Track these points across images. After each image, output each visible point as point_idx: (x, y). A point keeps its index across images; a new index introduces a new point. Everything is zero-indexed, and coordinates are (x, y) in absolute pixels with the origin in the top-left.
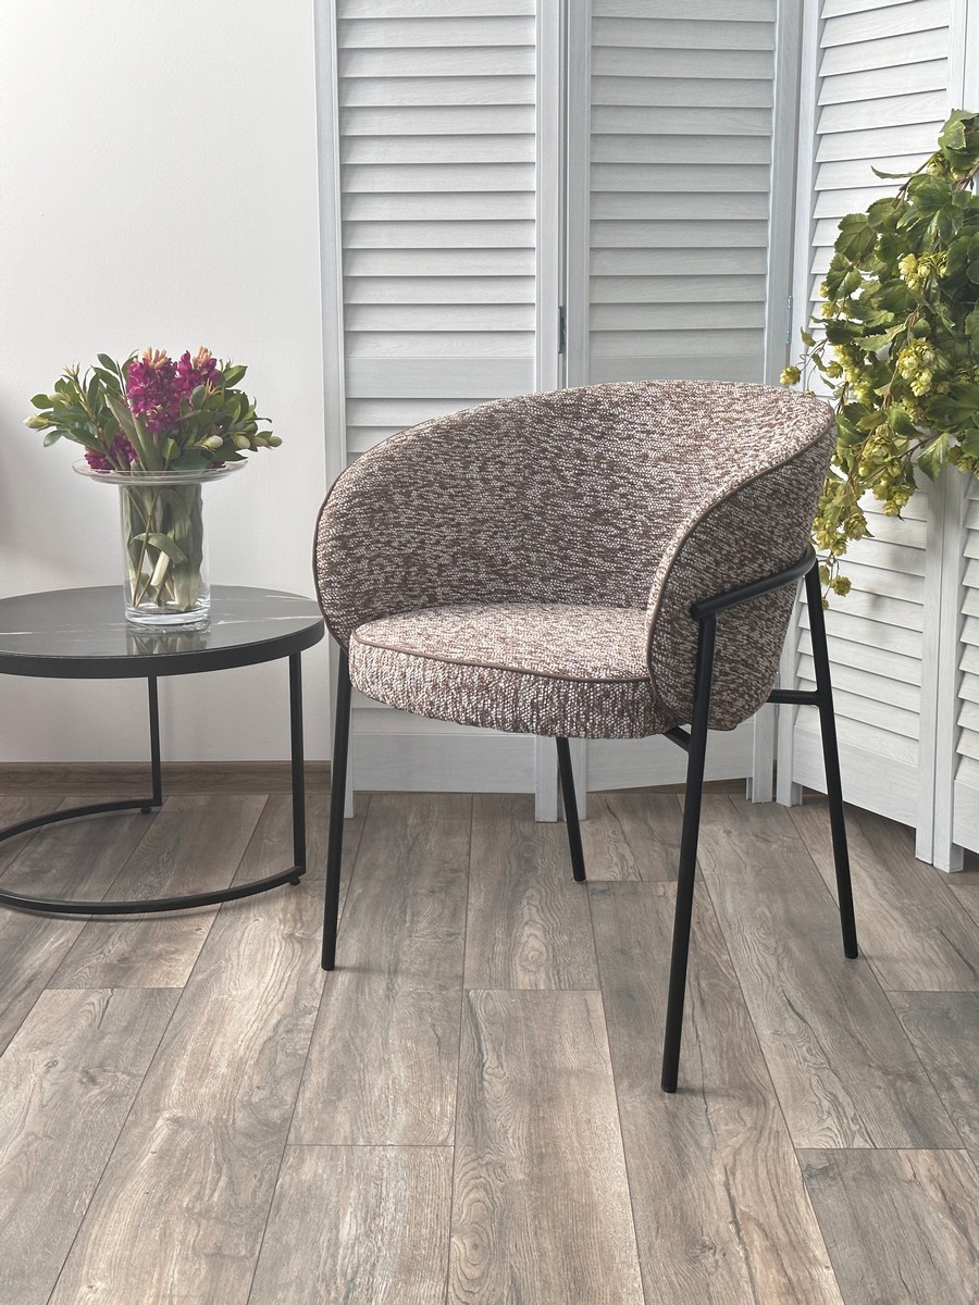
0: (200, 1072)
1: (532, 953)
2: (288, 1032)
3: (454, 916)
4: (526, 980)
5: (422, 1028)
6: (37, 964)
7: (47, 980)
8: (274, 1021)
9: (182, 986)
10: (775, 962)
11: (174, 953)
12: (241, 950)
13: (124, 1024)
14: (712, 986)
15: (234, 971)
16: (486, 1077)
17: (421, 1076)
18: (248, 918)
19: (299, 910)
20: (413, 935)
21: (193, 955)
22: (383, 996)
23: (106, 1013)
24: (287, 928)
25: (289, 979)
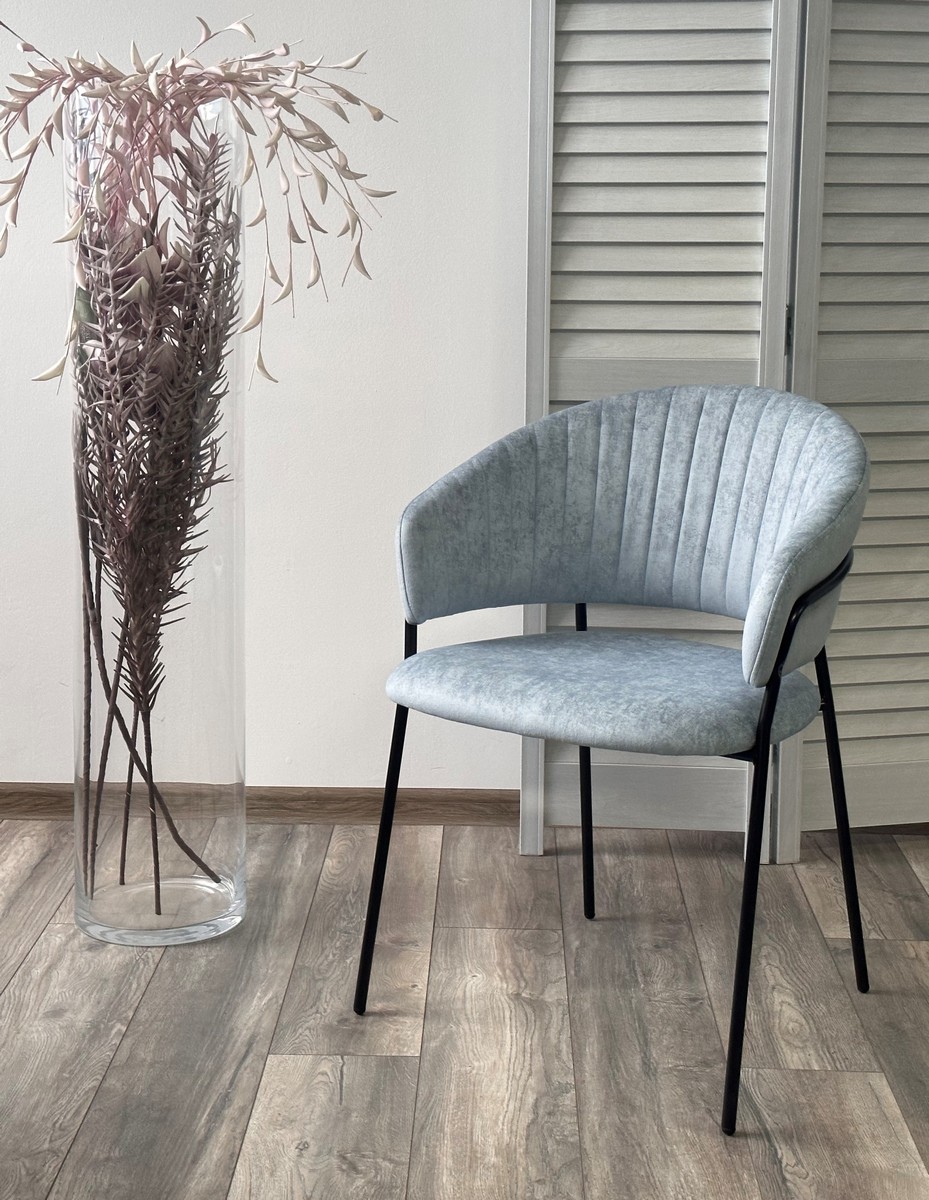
0: (467, 1159)
2: (549, 1114)
3: (690, 977)
4: (796, 1056)
5: (698, 1114)
6: (251, 1022)
7: (268, 1042)
8: (531, 1099)
9: (418, 1055)
12: (469, 1012)
13: (367, 1099)
15: (468, 1038)
16: (788, 1176)
17: (715, 1173)
18: (463, 974)
19: (517, 965)
20: (652, 998)
21: (417, 1016)
22: (642, 1074)
23: (344, 1085)
24: (510, 986)
25: (531, 1049)
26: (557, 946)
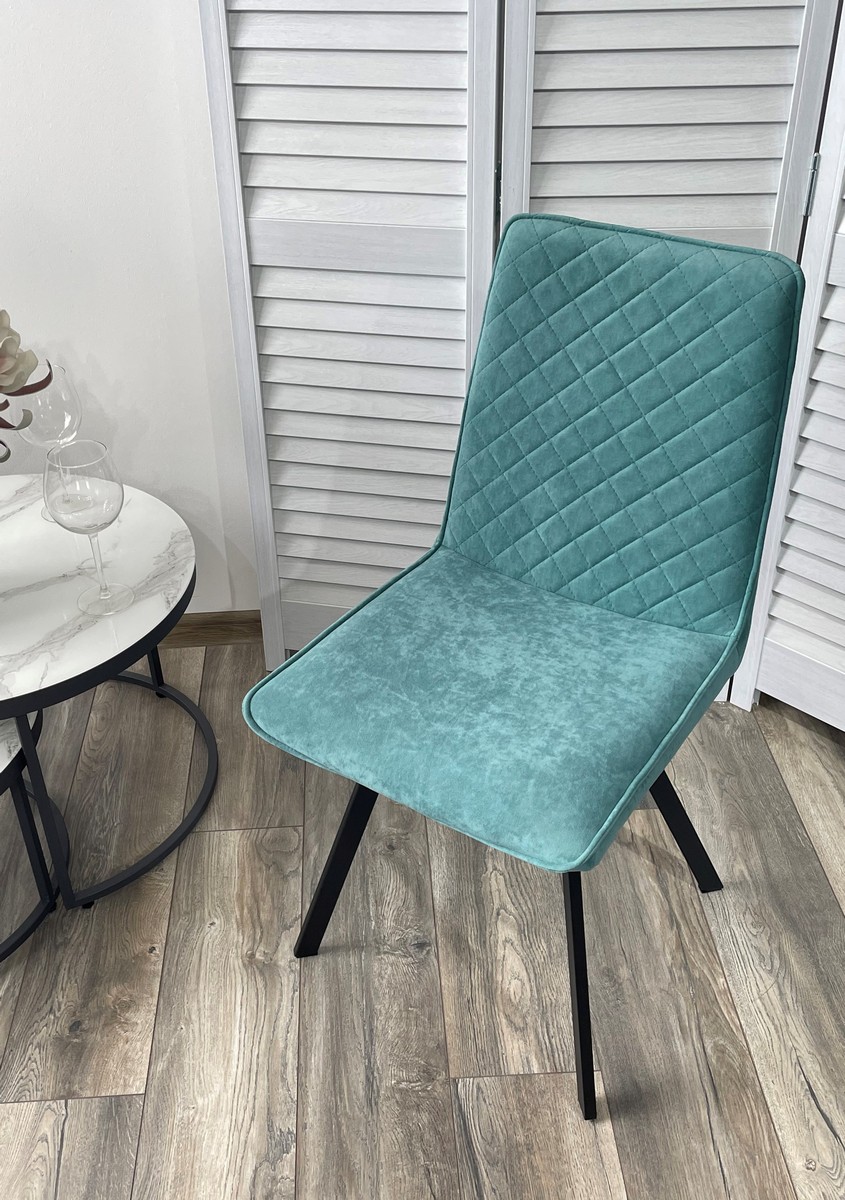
1: (514, 982)
3: (419, 902)
4: (516, 1052)
5: (416, 1181)
8: (249, 1173)
9: (142, 1091)
10: (777, 992)
11: (127, 1007)
12: (201, 994)
13: (83, 1189)
14: (721, 1051)
15: (197, 1047)
18: (203, 920)
19: (256, 897)
20: (381, 948)
21: (149, 1011)
22: (363, 1101)
23: (62, 1161)
24: (246, 940)
25: (258, 1064)
26: (296, 858)
